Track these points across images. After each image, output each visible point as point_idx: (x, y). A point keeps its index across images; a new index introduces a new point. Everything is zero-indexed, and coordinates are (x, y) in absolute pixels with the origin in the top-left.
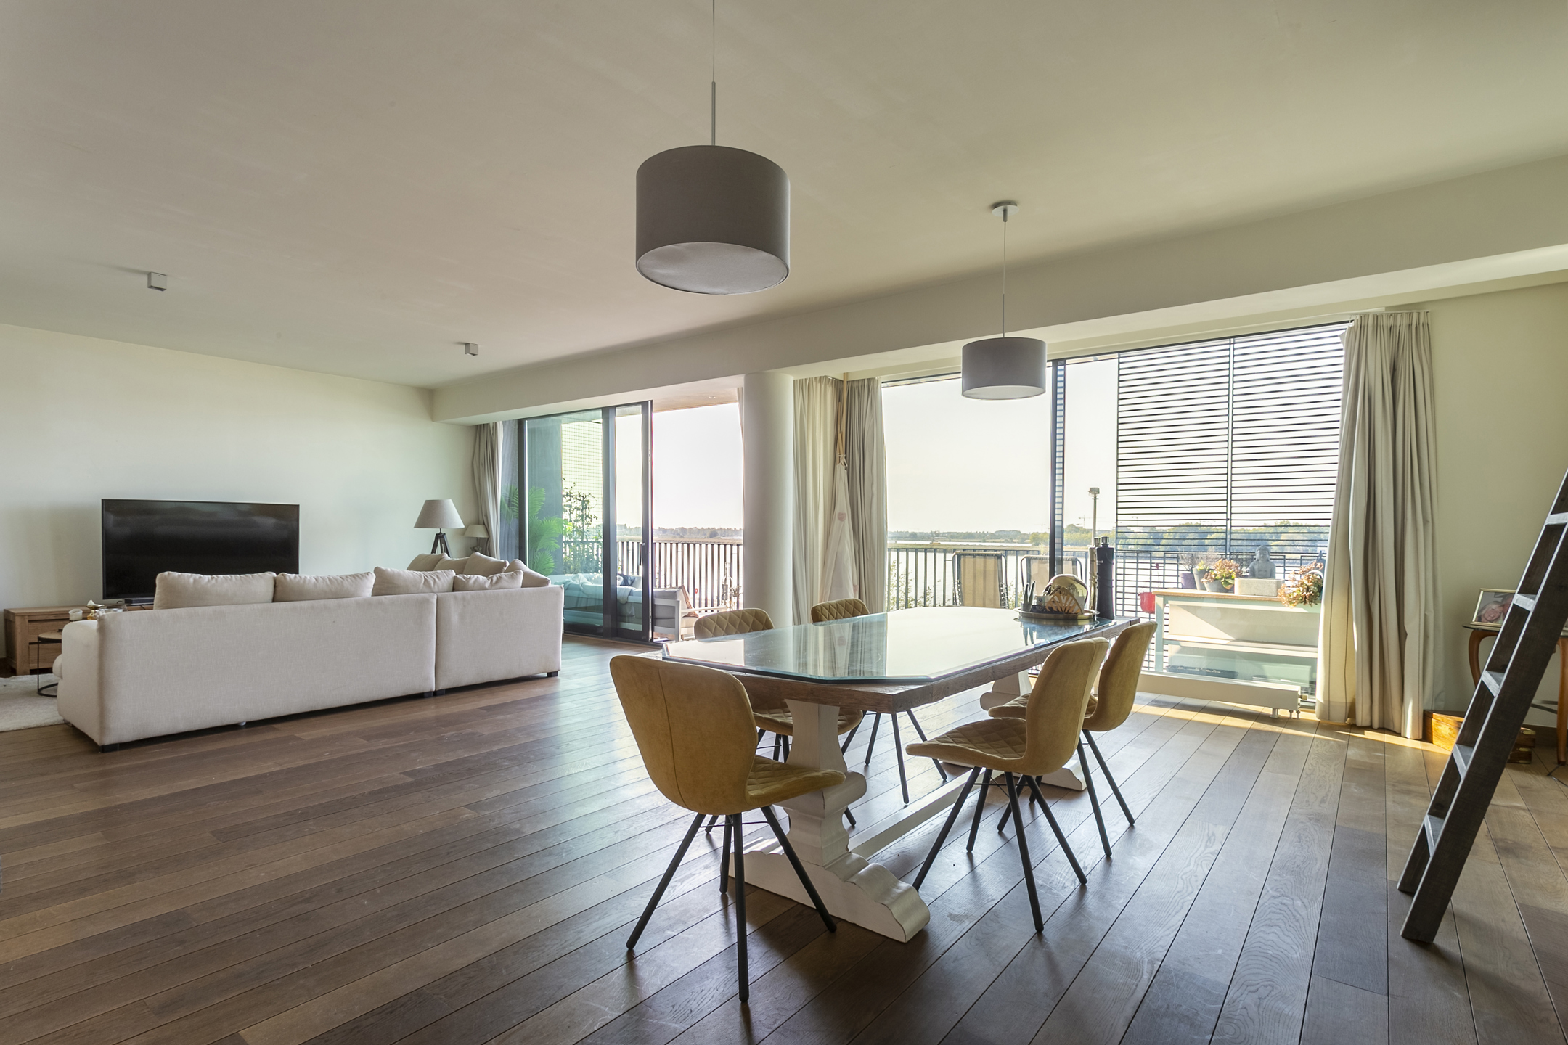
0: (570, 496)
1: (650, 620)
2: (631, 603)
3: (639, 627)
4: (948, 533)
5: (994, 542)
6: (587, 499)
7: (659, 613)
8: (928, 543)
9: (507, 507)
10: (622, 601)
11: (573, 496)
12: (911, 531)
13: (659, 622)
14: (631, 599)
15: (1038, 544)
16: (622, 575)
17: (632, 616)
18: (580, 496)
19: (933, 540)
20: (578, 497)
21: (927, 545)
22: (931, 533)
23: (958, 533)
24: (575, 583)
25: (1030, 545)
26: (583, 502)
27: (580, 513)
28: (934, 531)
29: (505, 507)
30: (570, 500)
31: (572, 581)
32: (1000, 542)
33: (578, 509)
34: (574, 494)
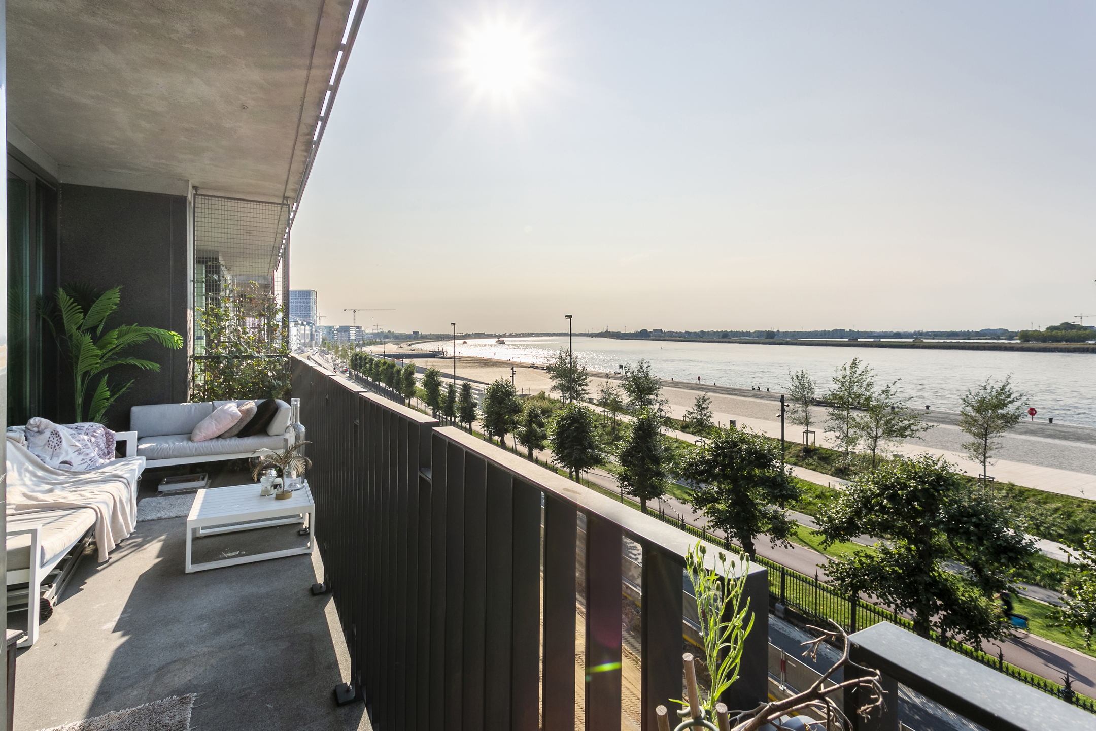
4: (931, 332)
5: (979, 339)
8: (911, 340)
12: (895, 331)
15: (1028, 341)
19: (917, 338)
22: (915, 332)
23: (941, 332)
25: (1019, 341)
28: (917, 330)
32: (986, 339)
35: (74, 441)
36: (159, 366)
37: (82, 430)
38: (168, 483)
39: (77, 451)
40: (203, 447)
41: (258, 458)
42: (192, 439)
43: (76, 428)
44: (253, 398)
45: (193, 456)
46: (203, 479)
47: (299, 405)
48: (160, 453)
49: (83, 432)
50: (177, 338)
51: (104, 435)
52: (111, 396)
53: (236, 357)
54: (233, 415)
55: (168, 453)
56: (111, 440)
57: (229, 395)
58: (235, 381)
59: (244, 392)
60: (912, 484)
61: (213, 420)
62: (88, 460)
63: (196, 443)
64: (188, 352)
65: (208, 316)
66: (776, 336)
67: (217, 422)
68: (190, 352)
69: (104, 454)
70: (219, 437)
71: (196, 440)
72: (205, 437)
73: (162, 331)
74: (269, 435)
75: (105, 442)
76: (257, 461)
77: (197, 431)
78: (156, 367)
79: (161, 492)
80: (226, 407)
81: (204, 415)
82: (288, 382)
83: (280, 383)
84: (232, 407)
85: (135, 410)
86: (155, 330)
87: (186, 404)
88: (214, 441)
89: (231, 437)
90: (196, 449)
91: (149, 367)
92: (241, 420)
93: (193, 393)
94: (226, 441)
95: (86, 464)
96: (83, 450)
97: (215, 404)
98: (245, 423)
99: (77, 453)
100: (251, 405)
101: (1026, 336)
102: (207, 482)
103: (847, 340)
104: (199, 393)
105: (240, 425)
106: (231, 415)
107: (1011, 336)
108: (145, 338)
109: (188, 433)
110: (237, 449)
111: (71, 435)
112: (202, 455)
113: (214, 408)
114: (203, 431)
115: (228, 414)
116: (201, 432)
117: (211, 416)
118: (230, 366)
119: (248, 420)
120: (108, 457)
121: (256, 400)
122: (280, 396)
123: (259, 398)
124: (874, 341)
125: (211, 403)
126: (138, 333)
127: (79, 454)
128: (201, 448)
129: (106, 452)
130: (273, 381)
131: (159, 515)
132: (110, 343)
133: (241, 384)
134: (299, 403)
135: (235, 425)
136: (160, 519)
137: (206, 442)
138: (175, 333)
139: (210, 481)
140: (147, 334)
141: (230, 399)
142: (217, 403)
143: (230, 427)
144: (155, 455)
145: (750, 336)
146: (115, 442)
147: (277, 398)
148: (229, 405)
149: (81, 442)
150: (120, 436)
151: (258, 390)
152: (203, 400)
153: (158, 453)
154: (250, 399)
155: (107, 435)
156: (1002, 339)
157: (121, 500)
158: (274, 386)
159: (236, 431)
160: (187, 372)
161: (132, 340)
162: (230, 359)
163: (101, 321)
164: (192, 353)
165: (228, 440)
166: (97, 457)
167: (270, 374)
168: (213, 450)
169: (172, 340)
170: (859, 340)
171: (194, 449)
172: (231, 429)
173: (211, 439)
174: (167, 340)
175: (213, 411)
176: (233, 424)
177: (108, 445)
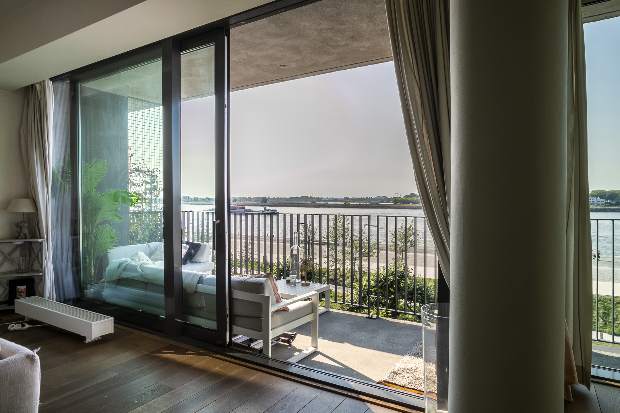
0: (139, 171)
1: (228, 319)
2: (201, 293)
3: (212, 325)
6: (156, 173)
7: (238, 310)
8: (344, 203)
9: (60, 179)
10: (189, 290)
11: (141, 172)
13: (238, 320)
14: (201, 287)
15: (397, 203)
16: (188, 243)
17: (202, 308)
18: (149, 171)
20: (147, 172)
21: (343, 204)
24: (133, 263)
25: (393, 203)
26: (152, 176)
27: (148, 186)
28: (345, 197)
29: (58, 179)
30: (139, 175)
31: (129, 261)
33: (147, 183)
34: (143, 169)
60: (391, 278)
66: (268, 201)
101: (396, 200)
103: (310, 203)
107: (389, 200)
124: (324, 204)
145: (251, 201)
156: (385, 202)
170: (316, 203)
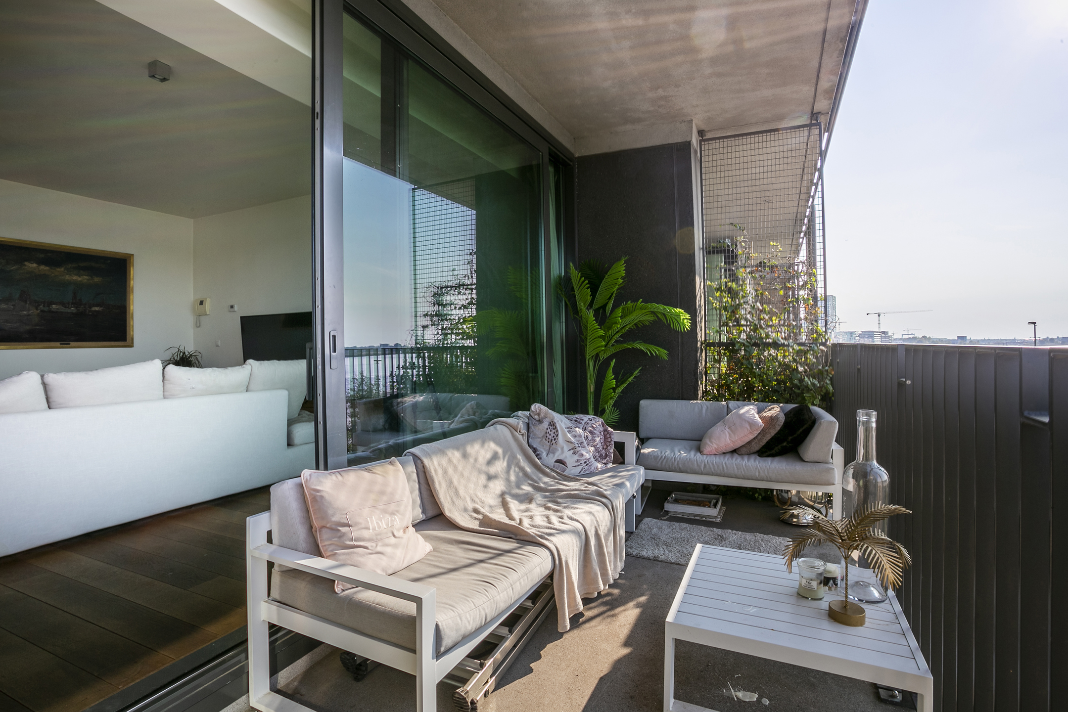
35: (569, 436)
36: (666, 352)
37: (581, 423)
38: (676, 501)
39: (572, 449)
40: (713, 464)
41: (787, 492)
42: (701, 450)
43: (576, 421)
44: (777, 402)
45: (702, 474)
46: (715, 506)
47: (874, 425)
48: (664, 463)
49: (581, 426)
50: (685, 318)
51: (602, 433)
52: (617, 386)
53: (756, 345)
54: (752, 424)
55: (672, 464)
56: (609, 440)
57: (746, 395)
58: (754, 375)
59: (766, 392)
61: (727, 428)
62: (582, 462)
63: (705, 456)
64: (699, 335)
65: (721, 292)
67: (731, 430)
68: (701, 336)
69: (601, 456)
70: (734, 451)
71: (705, 452)
72: (716, 449)
73: (668, 309)
74: (802, 460)
75: (602, 441)
76: (785, 495)
77: (706, 440)
78: (663, 353)
79: (667, 512)
80: (742, 411)
81: (719, 418)
82: (828, 382)
83: (816, 382)
84: (749, 410)
85: (643, 403)
86: (661, 307)
87: (696, 401)
88: (728, 456)
89: (749, 454)
90: (705, 464)
91: (656, 353)
92: (763, 432)
93: (706, 389)
94: (743, 459)
95: (581, 467)
96: (578, 449)
97: (730, 405)
98: (768, 437)
99: (572, 451)
100: (775, 410)
102: (720, 509)
104: (713, 390)
105: (761, 439)
106: (749, 423)
108: (651, 318)
109: (697, 441)
110: (757, 474)
111: (568, 428)
112: (713, 474)
113: (729, 411)
114: (713, 441)
115: (745, 421)
116: (712, 442)
117: (724, 422)
118: (748, 357)
119: (773, 432)
120: (604, 461)
121: (781, 405)
122: (817, 402)
123: (787, 402)
125: (724, 403)
126: (644, 311)
127: (574, 453)
128: (711, 465)
129: (604, 455)
130: (806, 379)
131: (656, 552)
132: (616, 323)
133: (762, 381)
134: (874, 419)
135: (754, 438)
136: (656, 559)
137: (718, 457)
138: (680, 310)
139: (724, 509)
140: (653, 313)
141: (750, 401)
142: (732, 404)
143: (747, 439)
144: (659, 465)
146: (613, 443)
147: (813, 404)
148: (746, 408)
149: (577, 438)
150: (618, 436)
151: (785, 390)
152: (716, 398)
153: (662, 462)
154: (774, 402)
155: (606, 433)
157: (597, 535)
158: (807, 387)
159: (757, 447)
160: (697, 362)
161: (638, 320)
162: (748, 347)
163: (610, 298)
164: (703, 339)
165: (746, 458)
166: (592, 459)
167: (801, 369)
168: (726, 470)
169: (678, 320)
171: (703, 465)
172: (749, 443)
173: (724, 453)
174: (674, 320)
175: (728, 415)
176: (752, 437)
177: (606, 448)
